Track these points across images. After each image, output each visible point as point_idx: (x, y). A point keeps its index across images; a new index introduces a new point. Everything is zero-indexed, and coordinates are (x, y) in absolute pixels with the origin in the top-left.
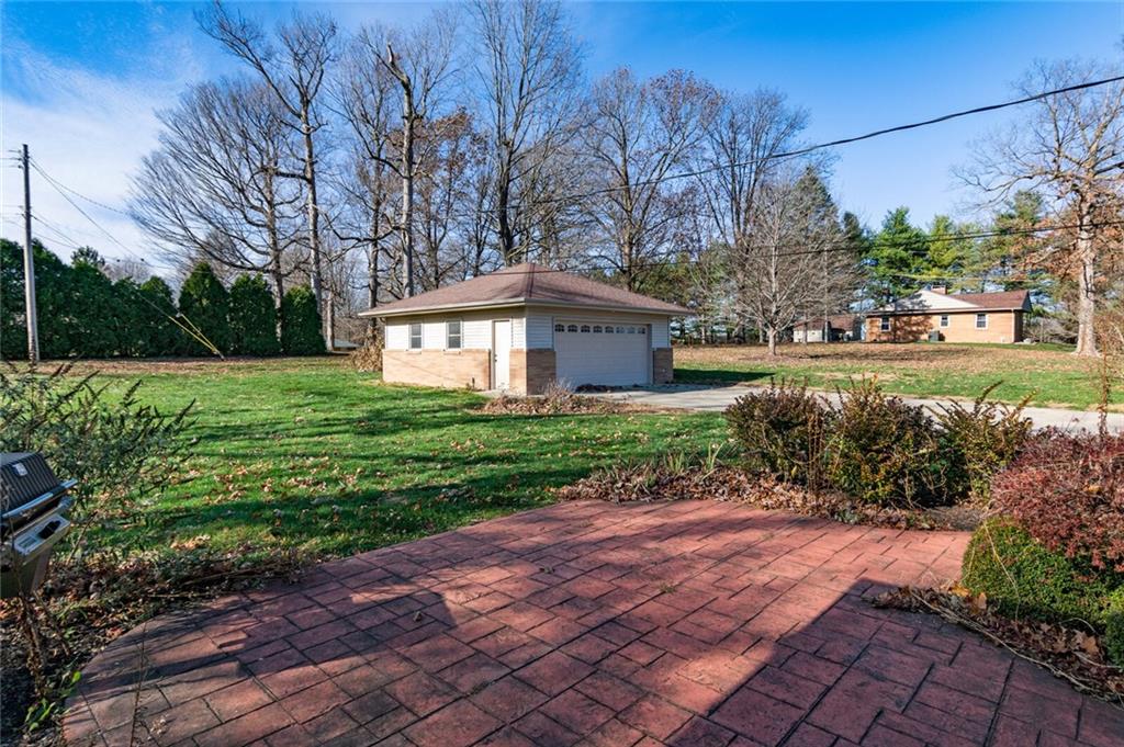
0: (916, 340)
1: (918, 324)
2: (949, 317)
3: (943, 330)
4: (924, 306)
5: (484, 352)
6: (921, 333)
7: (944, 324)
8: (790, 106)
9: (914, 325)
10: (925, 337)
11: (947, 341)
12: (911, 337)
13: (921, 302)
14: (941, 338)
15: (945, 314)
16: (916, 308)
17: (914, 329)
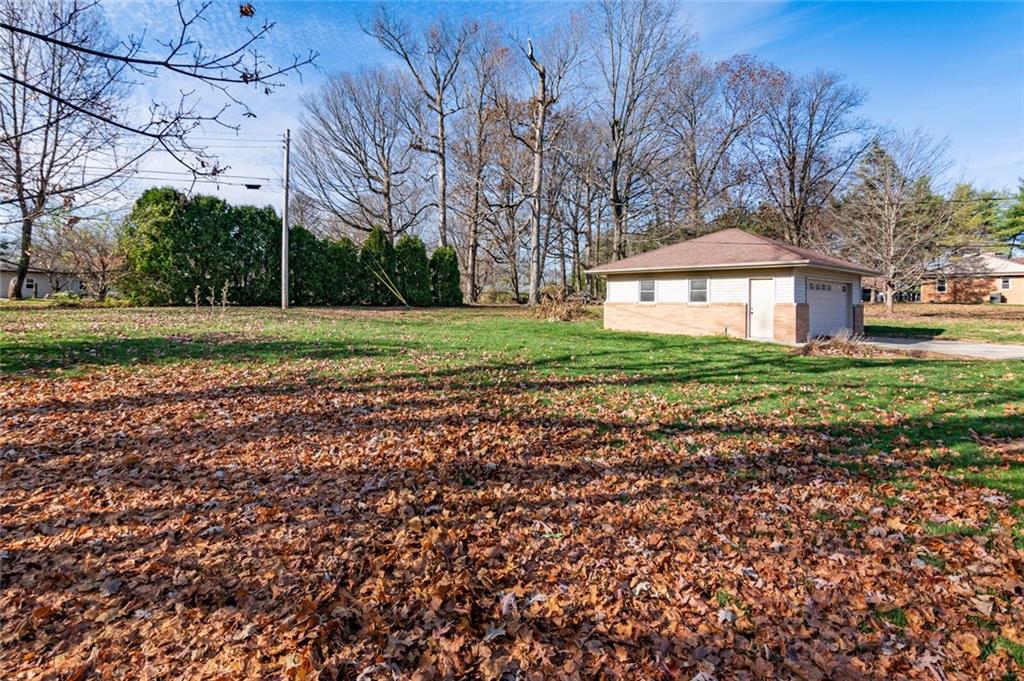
0: (979, 302)
1: (980, 286)
2: (1010, 280)
3: (1005, 292)
4: (986, 269)
5: (740, 305)
6: (985, 294)
7: (1006, 286)
8: (847, 83)
9: (976, 286)
10: (987, 298)
11: (1009, 302)
12: (974, 299)
13: (983, 266)
14: (1003, 300)
15: (1006, 278)
16: (979, 271)
17: (976, 290)
